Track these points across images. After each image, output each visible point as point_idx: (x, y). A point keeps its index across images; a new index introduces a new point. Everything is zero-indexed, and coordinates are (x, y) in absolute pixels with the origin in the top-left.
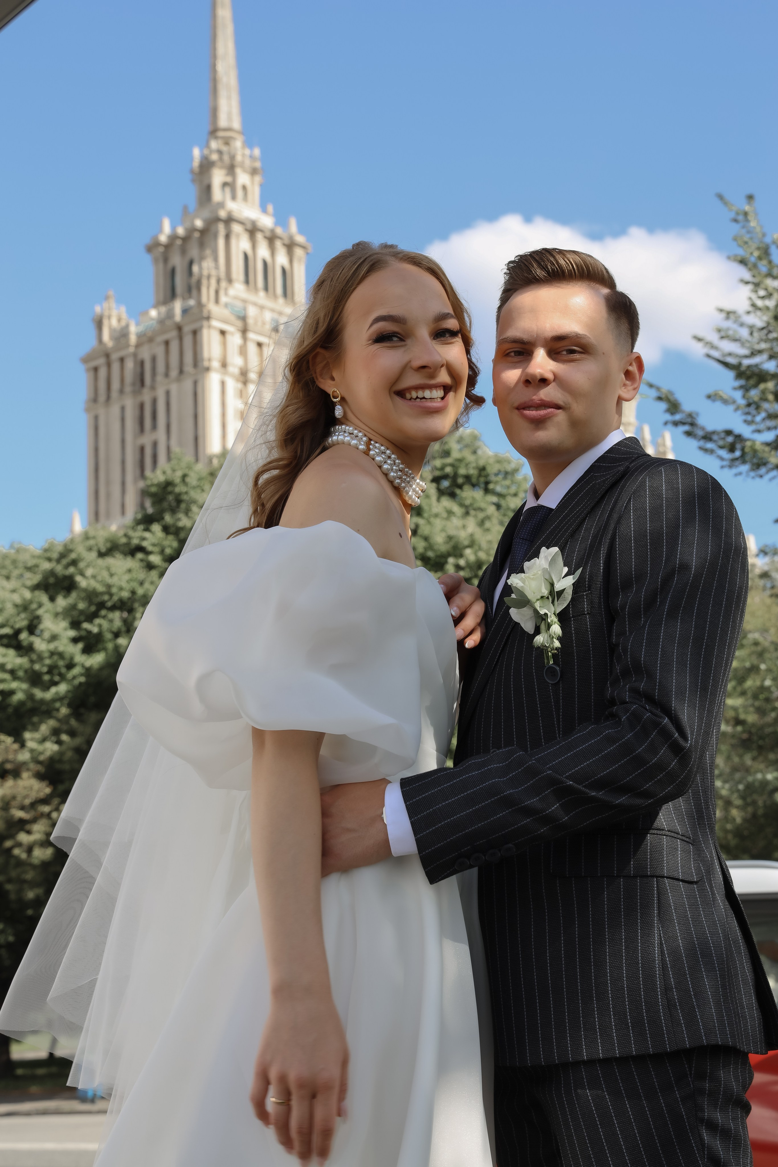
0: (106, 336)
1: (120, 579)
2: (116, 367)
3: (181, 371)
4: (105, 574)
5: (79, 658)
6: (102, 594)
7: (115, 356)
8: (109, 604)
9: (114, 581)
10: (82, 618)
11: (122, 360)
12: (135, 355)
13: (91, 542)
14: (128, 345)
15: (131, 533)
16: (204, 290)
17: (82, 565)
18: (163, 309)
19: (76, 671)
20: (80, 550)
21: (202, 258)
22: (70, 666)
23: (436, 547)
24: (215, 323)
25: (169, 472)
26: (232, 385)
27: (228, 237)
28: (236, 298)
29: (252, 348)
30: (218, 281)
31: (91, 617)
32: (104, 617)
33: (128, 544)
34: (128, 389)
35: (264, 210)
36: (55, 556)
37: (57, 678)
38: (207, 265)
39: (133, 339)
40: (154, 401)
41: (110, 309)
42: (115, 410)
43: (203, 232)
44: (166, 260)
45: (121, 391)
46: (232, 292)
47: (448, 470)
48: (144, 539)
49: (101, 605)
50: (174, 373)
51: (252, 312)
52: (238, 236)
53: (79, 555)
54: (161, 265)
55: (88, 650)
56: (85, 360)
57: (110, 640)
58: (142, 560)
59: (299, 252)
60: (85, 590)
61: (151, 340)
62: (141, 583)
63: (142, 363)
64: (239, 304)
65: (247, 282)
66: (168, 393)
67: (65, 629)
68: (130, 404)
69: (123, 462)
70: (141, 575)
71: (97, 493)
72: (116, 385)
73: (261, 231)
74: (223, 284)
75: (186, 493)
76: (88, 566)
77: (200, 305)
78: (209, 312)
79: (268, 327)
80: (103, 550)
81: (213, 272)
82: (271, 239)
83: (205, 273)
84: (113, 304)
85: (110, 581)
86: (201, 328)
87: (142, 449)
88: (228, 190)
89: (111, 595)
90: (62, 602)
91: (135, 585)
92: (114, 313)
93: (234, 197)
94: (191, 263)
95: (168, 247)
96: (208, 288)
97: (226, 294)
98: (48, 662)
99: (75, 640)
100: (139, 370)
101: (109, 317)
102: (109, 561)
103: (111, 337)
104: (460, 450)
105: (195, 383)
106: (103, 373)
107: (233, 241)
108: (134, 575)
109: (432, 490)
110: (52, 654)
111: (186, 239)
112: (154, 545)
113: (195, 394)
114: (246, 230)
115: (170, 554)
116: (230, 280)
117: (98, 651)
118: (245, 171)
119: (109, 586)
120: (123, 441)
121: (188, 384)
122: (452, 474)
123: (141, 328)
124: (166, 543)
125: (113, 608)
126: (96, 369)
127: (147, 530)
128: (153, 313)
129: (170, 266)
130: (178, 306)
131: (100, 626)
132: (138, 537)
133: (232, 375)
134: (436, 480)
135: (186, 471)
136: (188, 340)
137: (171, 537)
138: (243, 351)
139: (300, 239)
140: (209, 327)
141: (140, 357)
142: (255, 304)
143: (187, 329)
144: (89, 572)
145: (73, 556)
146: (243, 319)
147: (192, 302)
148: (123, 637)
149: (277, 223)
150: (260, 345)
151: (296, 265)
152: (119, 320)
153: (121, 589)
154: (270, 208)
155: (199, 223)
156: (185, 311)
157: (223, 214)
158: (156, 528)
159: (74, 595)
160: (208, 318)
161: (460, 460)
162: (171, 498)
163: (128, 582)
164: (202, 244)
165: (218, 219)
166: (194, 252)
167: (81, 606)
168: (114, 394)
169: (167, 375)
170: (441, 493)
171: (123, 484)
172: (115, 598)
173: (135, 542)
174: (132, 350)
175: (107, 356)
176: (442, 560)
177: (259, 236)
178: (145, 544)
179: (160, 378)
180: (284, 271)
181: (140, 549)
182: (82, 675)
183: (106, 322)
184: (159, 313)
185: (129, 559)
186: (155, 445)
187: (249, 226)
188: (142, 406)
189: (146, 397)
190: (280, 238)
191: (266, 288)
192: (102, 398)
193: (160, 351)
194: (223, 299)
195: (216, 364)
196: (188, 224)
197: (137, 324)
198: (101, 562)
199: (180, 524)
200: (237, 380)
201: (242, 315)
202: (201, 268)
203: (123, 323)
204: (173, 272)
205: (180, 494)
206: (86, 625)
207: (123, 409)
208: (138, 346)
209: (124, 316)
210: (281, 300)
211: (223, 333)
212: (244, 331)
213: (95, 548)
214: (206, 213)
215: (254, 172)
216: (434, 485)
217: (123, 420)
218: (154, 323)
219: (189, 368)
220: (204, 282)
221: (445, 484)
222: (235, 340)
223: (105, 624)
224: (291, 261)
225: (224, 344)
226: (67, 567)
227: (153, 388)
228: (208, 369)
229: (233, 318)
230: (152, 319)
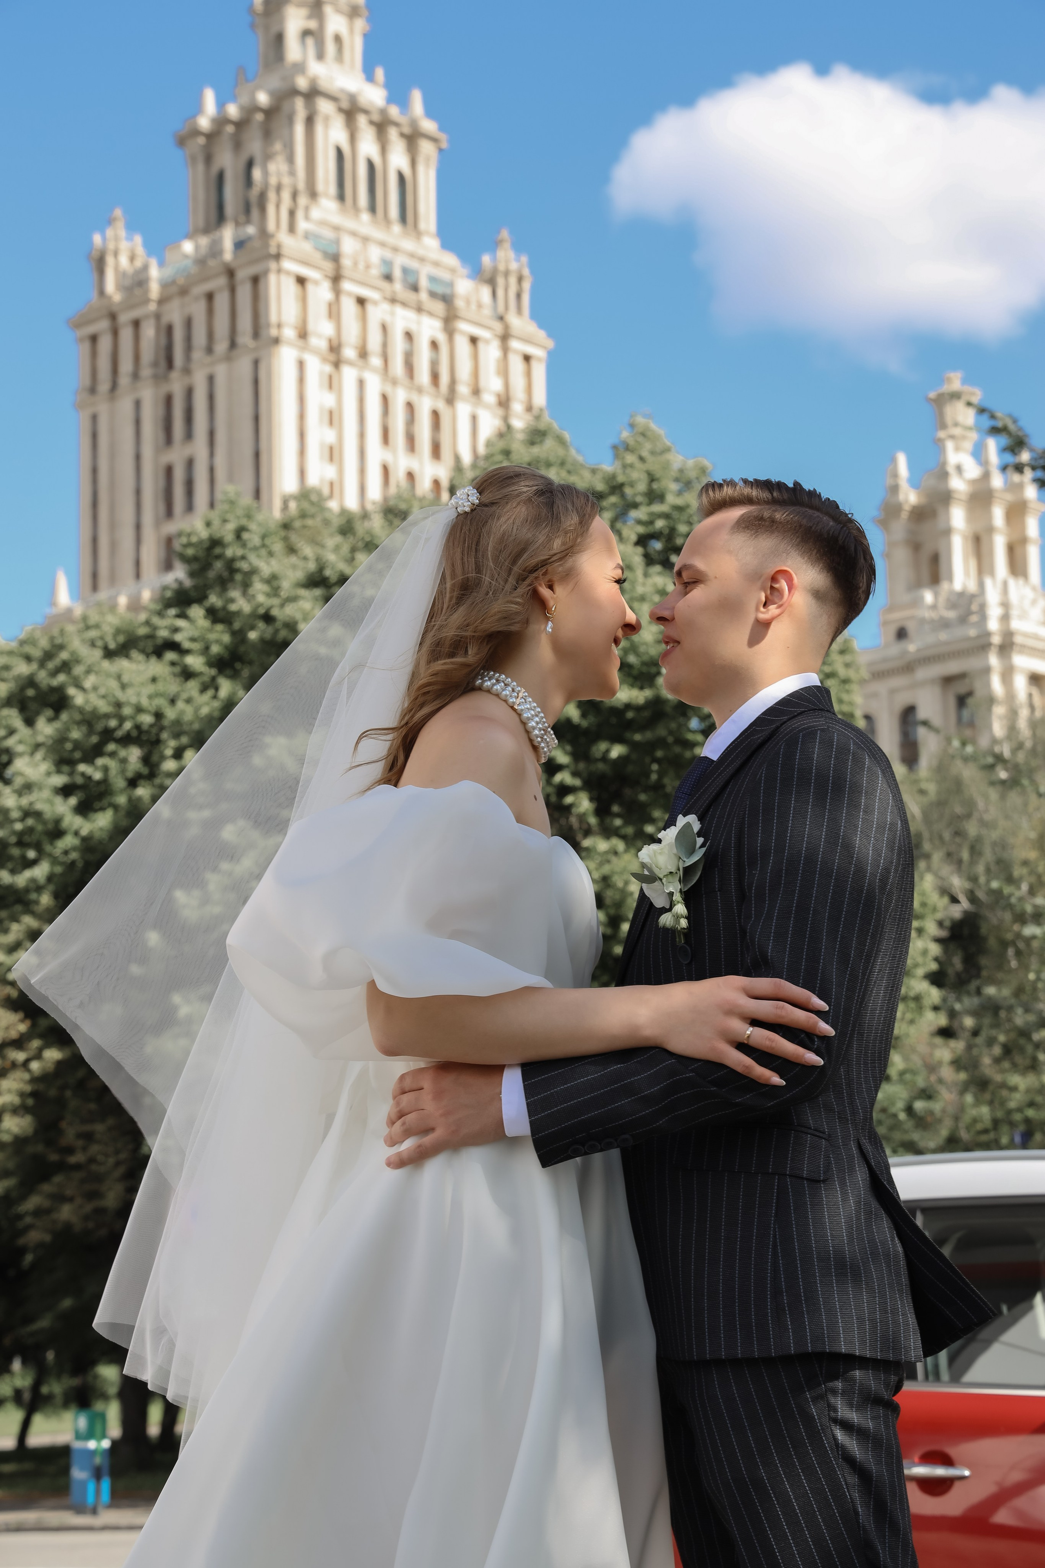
0: (110, 286)
1: (139, 694)
2: (126, 334)
3: (233, 345)
4: (113, 684)
5: (73, 821)
6: (107, 716)
7: (124, 318)
8: (119, 734)
9: (130, 696)
10: (77, 755)
11: (136, 324)
12: (158, 316)
13: (93, 634)
14: (147, 301)
15: (156, 620)
16: (271, 209)
17: (78, 670)
18: (204, 241)
19: (68, 841)
20: (77, 645)
21: (268, 157)
22: (57, 832)
23: (642, 649)
24: (287, 265)
25: (216, 522)
26: (316, 368)
27: (310, 121)
28: (323, 223)
29: (349, 307)
30: (295, 195)
31: (92, 754)
32: (112, 755)
33: (151, 637)
34: (146, 372)
35: (370, 77)
36: (37, 653)
37: (31, 854)
38: (277, 168)
39: (155, 290)
40: (189, 393)
41: (117, 239)
42: (125, 405)
43: (270, 113)
44: (208, 159)
45: (136, 376)
46: (316, 213)
47: (660, 524)
48: (176, 630)
49: (107, 735)
50: (221, 347)
51: (348, 246)
52: (327, 119)
53: (73, 653)
54: (201, 167)
55: (84, 809)
56: (77, 323)
57: (122, 791)
58: (173, 664)
59: (426, 148)
60: (81, 710)
61: (184, 292)
62: (173, 701)
63: (170, 329)
64: (328, 234)
65: (341, 197)
66: (211, 379)
67: (48, 774)
68: (149, 396)
69: (138, 492)
70: (173, 686)
71: (95, 540)
72: (126, 366)
73: (366, 112)
74: (303, 200)
75: (243, 558)
76: (88, 672)
77: (264, 235)
78: (279, 246)
79: (375, 272)
80: (112, 646)
81: (286, 180)
82: (381, 126)
83: (273, 181)
84: (119, 230)
85: (121, 696)
86: (266, 272)
87: (169, 471)
88: (310, 41)
89: (122, 719)
90: (45, 729)
91: (161, 702)
92: (124, 245)
93: (320, 56)
94: (250, 165)
95: (212, 136)
96: (278, 206)
97: (307, 218)
98: (18, 826)
99: (65, 791)
100: (163, 341)
101: (116, 254)
102: (122, 664)
103: (119, 287)
104: (680, 493)
105: (256, 363)
106: (105, 345)
107: (319, 129)
108: (160, 687)
109: (637, 557)
110: (27, 813)
111: (241, 125)
112: (193, 640)
113: (256, 382)
114: (341, 110)
115: (219, 654)
116: (313, 194)
117: (103, 809)
118: (338, 11)
119: (118, 705)
120: (138, 457)
121: (244, 365)
122: (666, 531)
123: (169, 272)
124: (212, 636)
125: (126, 740)
126: (94, 339)
127: (182, 615)
128: (188, 247)
129: (215, 170)
130: (228, 236)
131: (106, 769)
132: (166, 627)
133: (315, 352)
134: (642, 541)
135: (244, 522)
136: (244, 293)
137: (220, 627)
138: (334, 312)
139: (429, 126)
140: (279, 271)
141: (165, 320)
142: (354, 234)
143: (243, 274)
144: (89, 682)
145: (64, 655)
146: (335, 258)
147: (251, 230)
148: (144, 786)
149: (390, 100)
150: (361, 301)
151: (421, 169)
152: (132, 258)
153: (139, 709)
154: (380, 73)
155: (263, 98)
156: (239, 245)
157: (302, 83)
158: (197, 612)
159: (64, 716)
160: (278, 257)
161: (680, 509)
162: (218, 565)
163: (150, 697)
164: (267, 134)
165: (295, 92)
166: (254, 145)
167: (76, 734)
168: (124, 380)
169: (209, 350)
170: (649, 560)
171: (138, 527)
172: (128, 725)
173: (163, 633)
174: (152, 307)
175: (113, 317)
176: (653, 670)
177: (362, 120)
178: (178, 637)
179: (198, 354)
180: (401, 178)
181: (174, 646)
182: (74, 849)
183: (110, 260)
184: (197, 248)
185: (153, 659)
186: (190, 463)
187: (345, 105)
188: (169, 400)
189: (177, 386)
190: (397, 125)
191: (372, 209)
192: (104, 386)
193: (198, 310)
194: (302, 225)
195: (289, 333)
196: (244, 100)
197: (161, 264)
198: (106, 664)
199: (233, 607)
200: (324, 360)
201: (332, 250)
202: (266, 173)
203: (138, 263)
204: (220, 178)
205: (232, 560)
206: (82, 768)
207: (138, 404)
208: (161, 301)
209: (140, 250)
210: (397, 228)
211: (301, 281)
212: (336, 279)
213: (99, 643)
214: (275, 81)
215: (353, 13)
216: (640, 550)
217: (138, 422)
218: (188, 263)
219: (245, 338)
220: (272, 196)
221: (657, 546)
222: (321, 293)
223: (112, 764)
224: (413, 163)
225: (303, 300)
226: (54, 673)
227: (187, 371)
228: (276, 341)
229: (317, 257)
230: (186, 256)
